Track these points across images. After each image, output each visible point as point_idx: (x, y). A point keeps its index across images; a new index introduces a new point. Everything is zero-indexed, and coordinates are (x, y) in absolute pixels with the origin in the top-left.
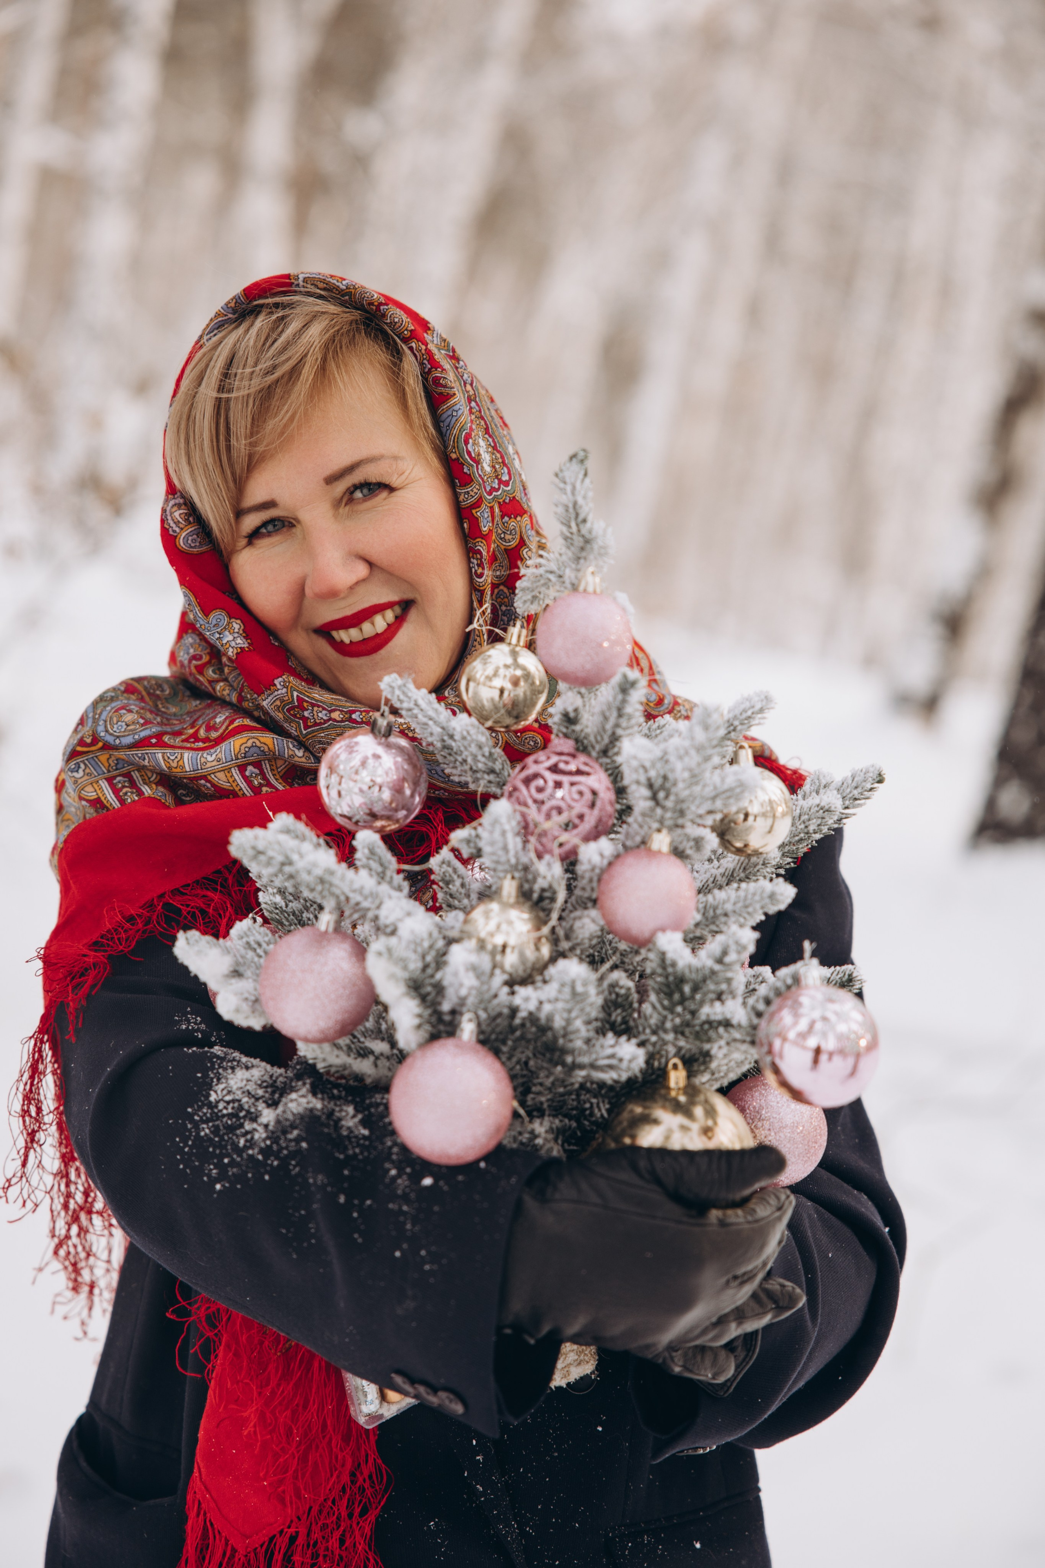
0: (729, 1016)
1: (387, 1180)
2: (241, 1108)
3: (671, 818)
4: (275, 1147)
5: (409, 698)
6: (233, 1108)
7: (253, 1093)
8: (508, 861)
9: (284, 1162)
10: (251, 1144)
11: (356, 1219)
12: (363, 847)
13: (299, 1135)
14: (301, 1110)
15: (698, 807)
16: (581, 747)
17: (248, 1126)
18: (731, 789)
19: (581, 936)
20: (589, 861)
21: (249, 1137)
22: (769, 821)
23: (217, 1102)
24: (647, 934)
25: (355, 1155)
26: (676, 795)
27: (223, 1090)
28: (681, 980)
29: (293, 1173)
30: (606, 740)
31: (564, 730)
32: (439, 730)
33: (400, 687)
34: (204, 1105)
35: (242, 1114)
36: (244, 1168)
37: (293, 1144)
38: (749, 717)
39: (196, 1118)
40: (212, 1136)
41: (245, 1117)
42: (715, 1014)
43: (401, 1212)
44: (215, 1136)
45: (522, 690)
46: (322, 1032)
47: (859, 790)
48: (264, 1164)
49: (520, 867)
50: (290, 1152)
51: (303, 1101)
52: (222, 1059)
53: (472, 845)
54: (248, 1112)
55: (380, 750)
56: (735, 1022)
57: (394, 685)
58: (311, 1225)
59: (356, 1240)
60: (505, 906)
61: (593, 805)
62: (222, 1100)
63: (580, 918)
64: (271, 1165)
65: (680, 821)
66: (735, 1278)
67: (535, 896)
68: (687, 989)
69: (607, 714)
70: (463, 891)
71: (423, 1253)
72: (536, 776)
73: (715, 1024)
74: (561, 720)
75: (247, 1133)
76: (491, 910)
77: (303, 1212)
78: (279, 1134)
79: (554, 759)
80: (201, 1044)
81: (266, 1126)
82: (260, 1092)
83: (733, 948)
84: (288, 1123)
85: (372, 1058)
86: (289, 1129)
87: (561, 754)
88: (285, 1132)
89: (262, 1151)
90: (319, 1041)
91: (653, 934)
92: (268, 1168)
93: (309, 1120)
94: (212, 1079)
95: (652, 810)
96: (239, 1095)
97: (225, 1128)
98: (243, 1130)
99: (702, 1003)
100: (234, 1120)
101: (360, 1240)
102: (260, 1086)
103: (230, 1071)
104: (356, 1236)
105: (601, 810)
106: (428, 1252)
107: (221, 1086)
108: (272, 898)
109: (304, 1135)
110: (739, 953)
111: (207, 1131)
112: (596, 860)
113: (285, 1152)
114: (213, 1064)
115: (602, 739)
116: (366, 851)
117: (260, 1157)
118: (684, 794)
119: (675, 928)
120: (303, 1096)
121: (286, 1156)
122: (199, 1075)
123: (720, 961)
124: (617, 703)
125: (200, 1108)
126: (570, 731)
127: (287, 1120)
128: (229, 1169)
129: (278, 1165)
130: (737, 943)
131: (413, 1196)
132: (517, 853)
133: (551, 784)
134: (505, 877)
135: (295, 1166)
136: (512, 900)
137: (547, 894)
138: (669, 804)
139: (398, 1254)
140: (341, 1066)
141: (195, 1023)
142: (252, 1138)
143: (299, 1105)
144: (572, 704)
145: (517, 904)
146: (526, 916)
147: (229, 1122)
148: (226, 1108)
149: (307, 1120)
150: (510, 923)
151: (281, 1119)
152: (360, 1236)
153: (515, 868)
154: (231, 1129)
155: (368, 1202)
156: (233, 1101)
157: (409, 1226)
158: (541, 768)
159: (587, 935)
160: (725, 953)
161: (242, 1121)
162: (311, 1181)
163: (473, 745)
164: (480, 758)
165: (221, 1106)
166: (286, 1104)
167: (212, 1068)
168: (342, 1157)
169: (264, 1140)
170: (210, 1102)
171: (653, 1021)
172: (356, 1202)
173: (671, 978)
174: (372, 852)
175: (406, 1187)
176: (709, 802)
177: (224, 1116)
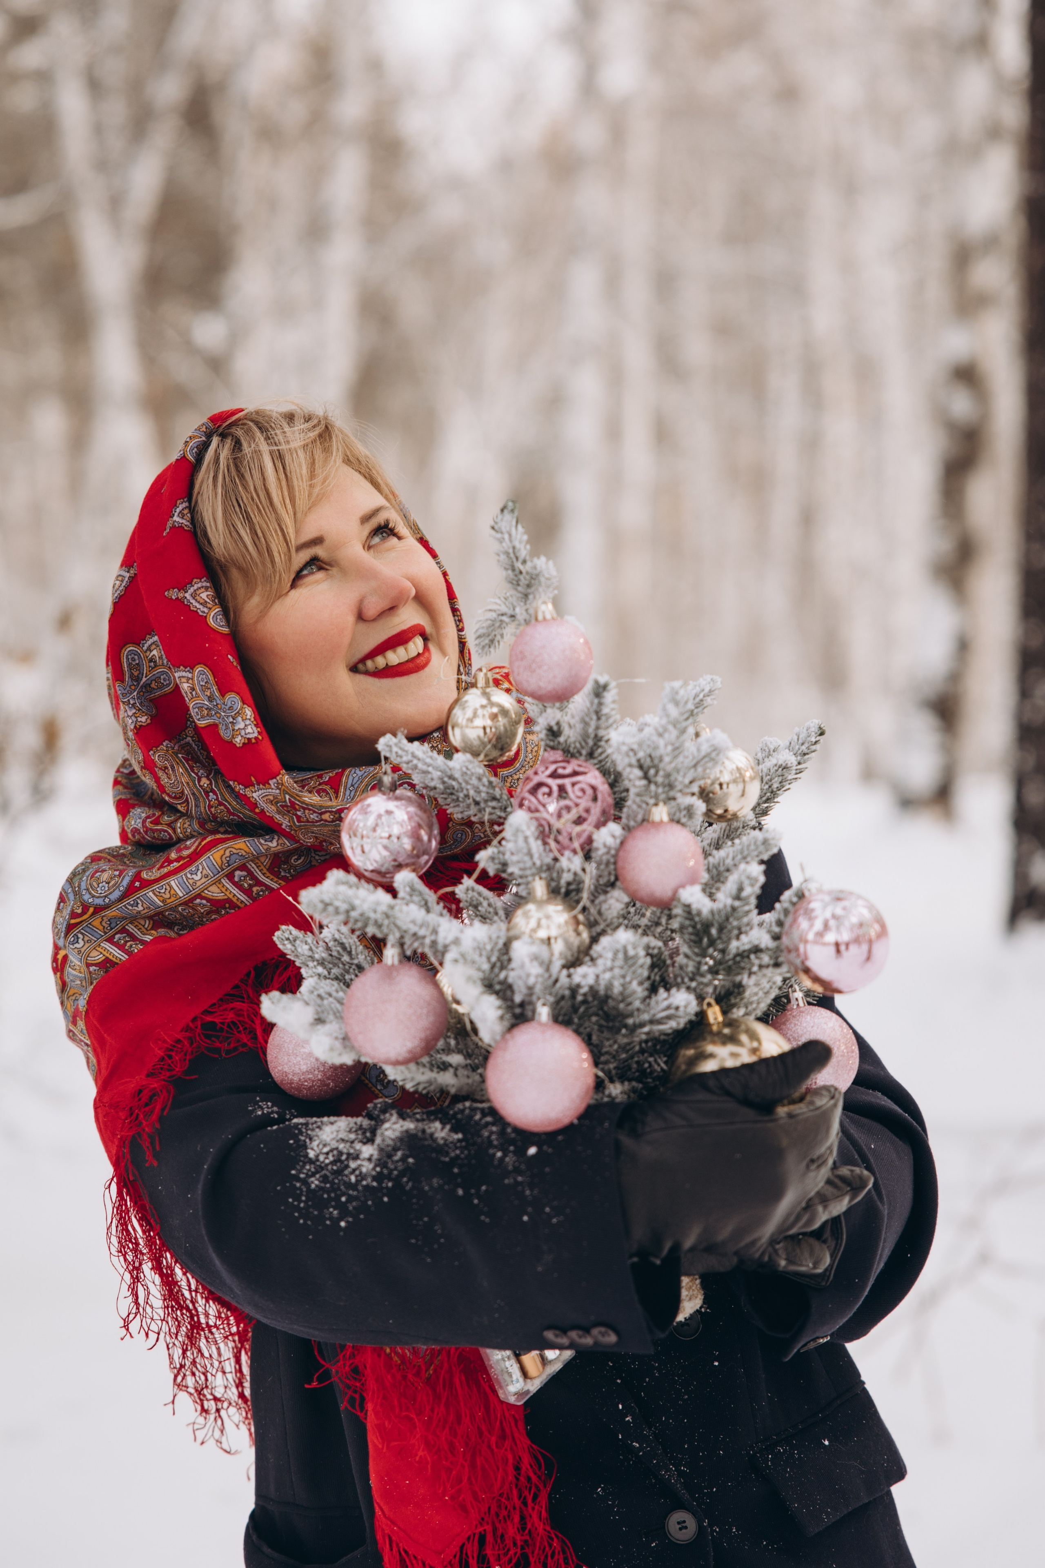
0: (756, 942)
1: (496, 1162)
2: (341, 1153)
3: (664, 792)
4: (385, 1171)
5: (407, 752)
6: (333, 1156)
7: (346, 1139)
8: (534, 864)
9: (397, 1181)
10: (362, 1177)
11: (477, 1205)
12: (405, 887)
13: (403, 1155)
14: (397, 1134)
15: (684, 776)
16: (569, 754)
17: (353, 1165)
18: (707, 755)
19: (610, 917)
20: (605, 846)
21: (357, 1172)
22: (741, 786)
23: (317, 1156)
24: (669, 894)
25: (457, 1157)
26: (664, 770)
27: (318, 1146)
28: (707, 926)
29: (408, 1188)
30: (591, 742)
31: (552, 744)
32: (439, 773)
33: (396, 745)
34: (305, 1164)
35: (344, 1157)
36: (362, 1199)
37: (400, 1164)
38: (702, 700)
39: (302, 1176)
40: (322, 1185)
41: (347, 1159)
42: (743, 944)
43: (517, 1183)
44: (326, 1183)
45: (502, 721)
46: (410, 1052)
47: (806, 745)
48: (380, 1189)
49: (545, 868)
50: (399, 1172)
51: (397, 1126)
52: (307, 1124)
53: (497, 861)
54: (349, 1154)
55: (392, 805)
56: (763, 946)
57: (391, 743)
58: (436, 1228)
59: (484, 1221)
60: (540, 904)
61: (595, 799)
62: (321, 1153)
63: (605, 901)
64: (387, 1187)
65: (672, 794)
66: (812, 1161)
67: (563, 890)
68: (714, 931)
69: (587, 719)
70: (491, 910)
71: (547, 1210)
72: (540, 785)
73: (746, 954)
74: (547, 735)
75: (354, 1170)
76: (529, 911)
77: (426, 1219)
78: (385, 1159)
79: (552, 768)
80: (281, 1120)
81: (369, 1159)
82: (352, 1136)
83: (746, 883)
84: (390, 1148)
85: (451, 1070)
86: (393, 1153)
87: (555, 762)
88: (390, 1156)
89: (374, 1178)
90: (405, 1062)
91: (675, 892)
92: (385, 1191)
93: (409, 1141)
94: (305, 1141)
95: (647, 787)
96: (334, 1144)
97: (332, 1174)
98: (350, 1170)
99: (729, 940)
100: (338, 1164)
101: (487, 1220)
102: (350, 1131)
103: (317, 1130)
104: (483, 1218)
105: (603, 802)
106: (552, 1208)
107: (315, 1144)
108: (314, 970)
109: (407, 1153)
110: (752, 885)
111: (317, 1182)
112: (610, 841)
113: (395, 1173)
114: (300, 1130)
115: (587, 743)
116: (408, 889)
117: (375, 1184)
118: (669, 768)
119: (693, 881)
120: (395, 1123)
121: (397, 1176)
122: (291, 1142)
123: (738, 897)
124: (595, 707)
125: (303, 1167)
126: (556, 742)
127: (388, 1146)
128: (349, 1205)
129: (393, 1186)
130: (749, 877)
131: (523, 1167)
132: (540, 855)
133: (555, 789)
134: (534, 880)
135: (407, 1182)
136: (545, 897)
137: (572, 887)
138: (659, 779)
139: (525, 1218)
140: (427, 1082)
141: (268, 1108)
142: (361, 1173)
143: (394, 1130)
144: (554, 718)
145: (548, 901)
146: (560, 908)
147: (335, 1168)
148: (326, 1158)
149: (406, 1139)
150: (548, 917)
151: (383, 1146)
152: (486, 1217)
153: (540, 870)
154: (339, 1173)
155: (484, 1188)
156: (332, 1151)
157: (528, 1192)
158: (543, 777)
159: (615, 914)
160: (741, 889)
161: (346, 1163)
162: (427, 1188)
163: (474, 778)
164: (481, 788)
165: (322, 1158)
166: (382, 1134)
167: (301, 1133)
168: (447, 1159)
169: (374, 1169)
170: (310, 1159)
171: (691, 968)
172: (473, 1191)
173: (699, 926)
174: (413, 889)
175: (514, 1162)
176: (692, 770)
177: (327, 1165)
